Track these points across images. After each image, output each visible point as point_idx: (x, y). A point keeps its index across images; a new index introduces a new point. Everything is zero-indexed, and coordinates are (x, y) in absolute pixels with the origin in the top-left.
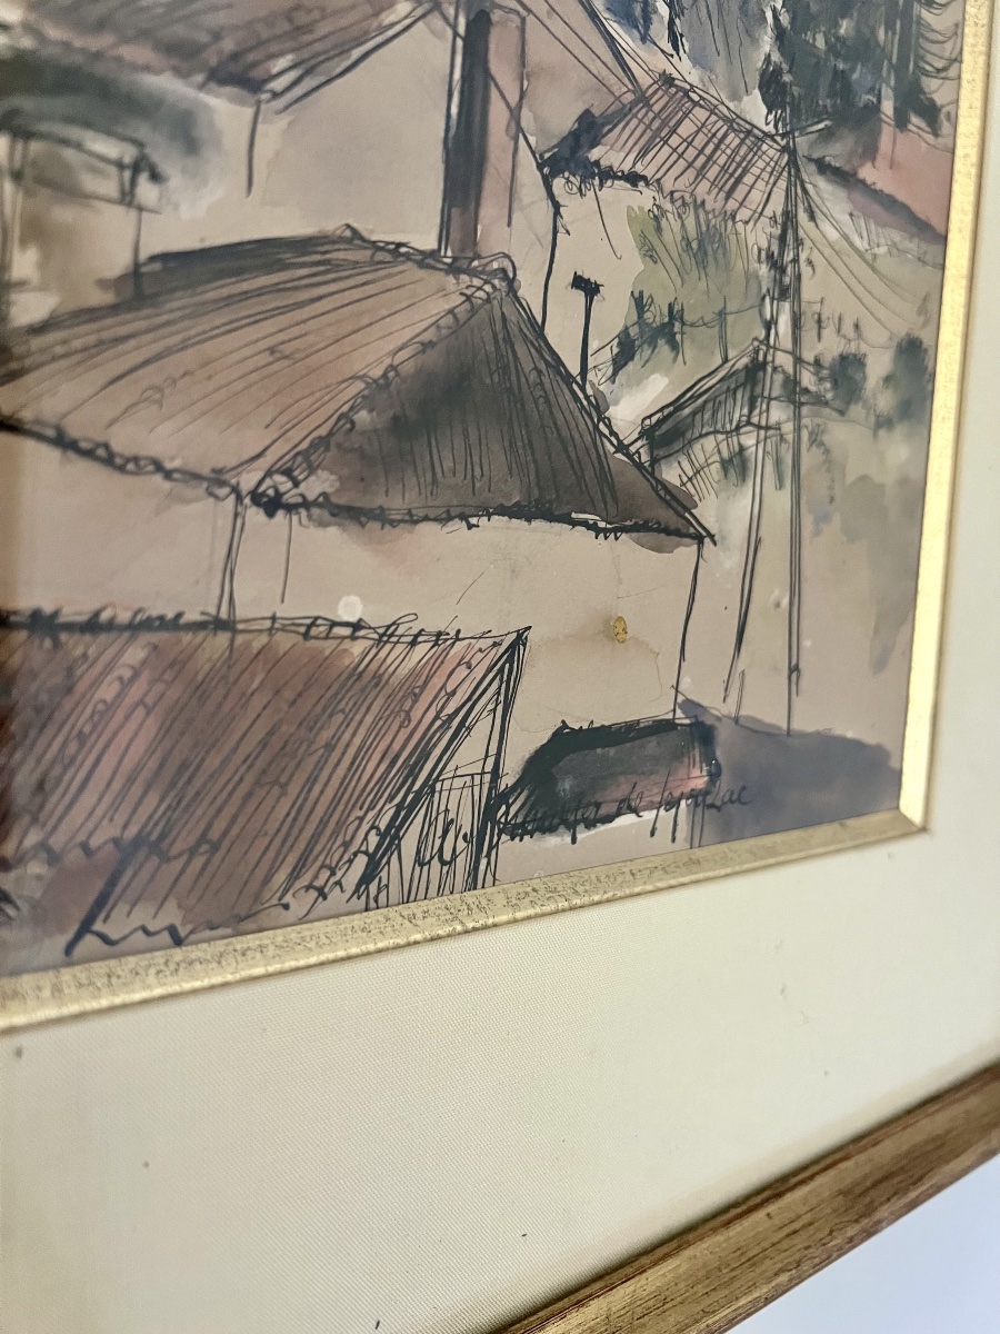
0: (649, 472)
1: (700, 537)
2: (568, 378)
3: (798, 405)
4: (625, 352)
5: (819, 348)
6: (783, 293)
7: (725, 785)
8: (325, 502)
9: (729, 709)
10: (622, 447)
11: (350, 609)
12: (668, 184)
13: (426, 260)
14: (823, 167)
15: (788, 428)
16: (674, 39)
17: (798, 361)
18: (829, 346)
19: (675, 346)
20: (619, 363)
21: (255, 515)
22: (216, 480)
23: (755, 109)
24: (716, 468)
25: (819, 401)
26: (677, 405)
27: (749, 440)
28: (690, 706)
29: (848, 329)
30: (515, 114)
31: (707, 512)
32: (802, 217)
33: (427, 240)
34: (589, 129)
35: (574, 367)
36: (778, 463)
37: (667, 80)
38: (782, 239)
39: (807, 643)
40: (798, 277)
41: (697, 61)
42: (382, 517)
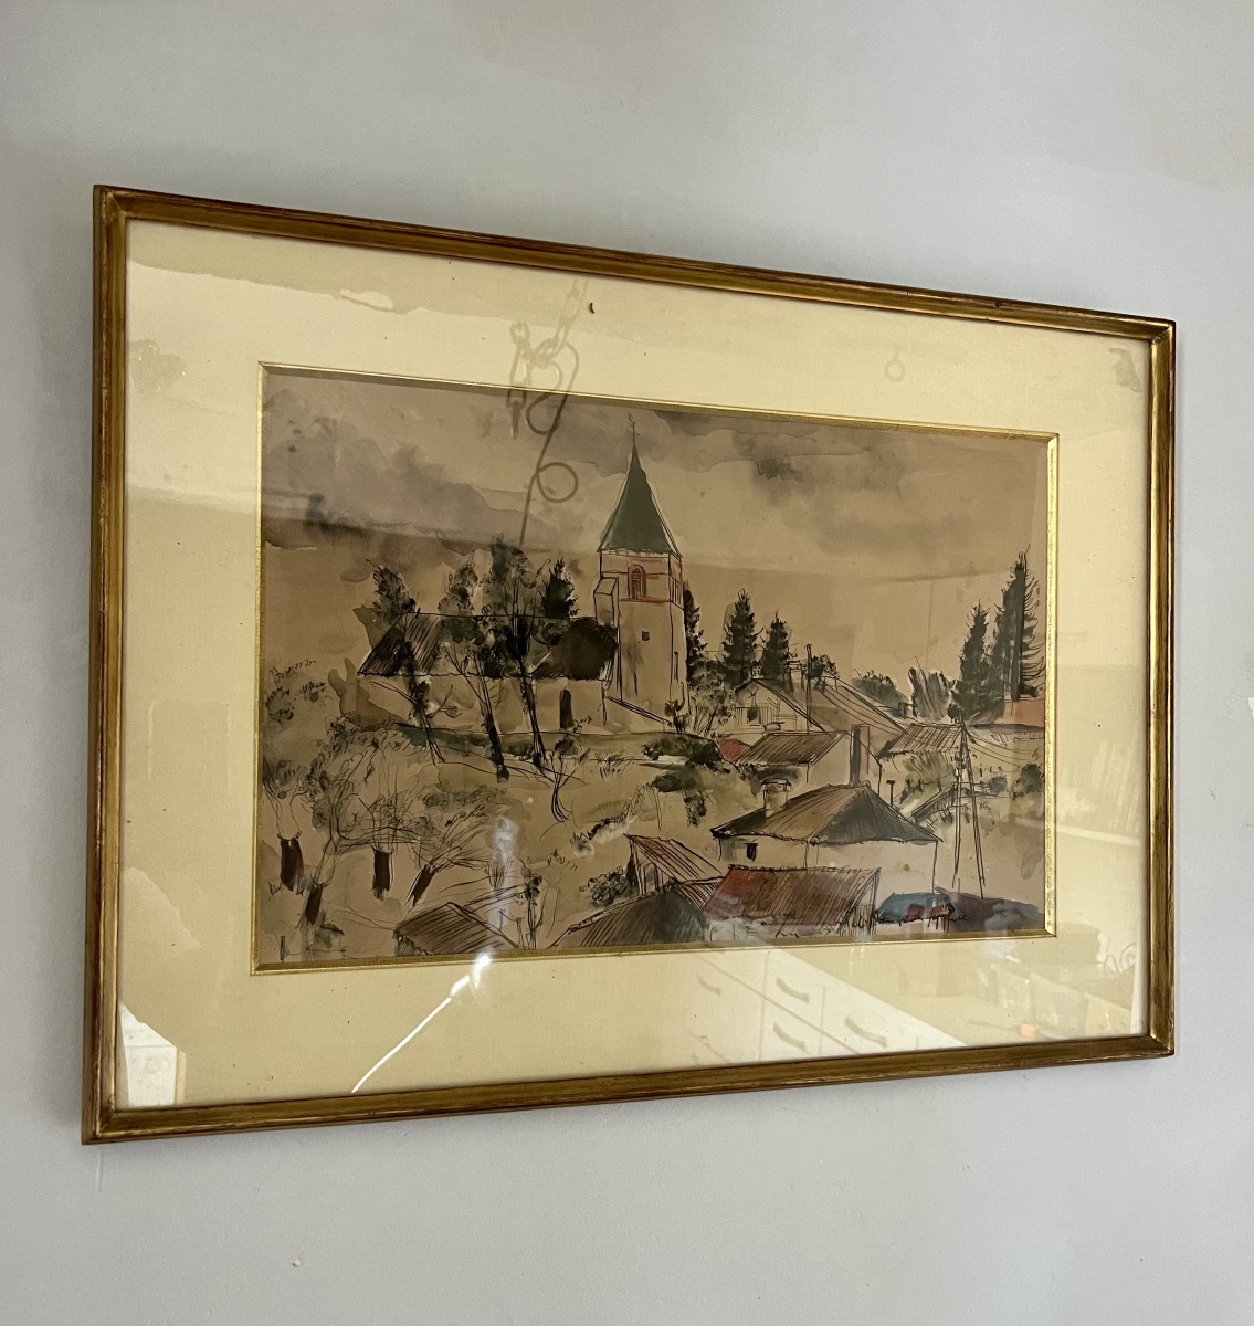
0: (916, 825)
1: (936, 840)
2: (887, 805)
3: (974, 799)
4: (904, 796)
5: (981, 779)
6: (963, 767)
7: (956, 914)
8: (826, 842)
9: (956, 890)
10: (906, 820)
11: (832, 865)
12: (915, 750)
13: (846, 787)
14: (977, 727)
15: (970, 805)
16: (915, 714)
17: (972, 784)
18: (987, 777)
19: (921, 790)
20: (902, 800)
21: (811, 846)
22: (802, 840)
23: (947, 720)
24: (940, 821)
25: (983, 794)
26: (924, 806)
27: (953, 811)
28: (938, 889)
29: (995, 769)
30: (868, 749)
31: (938, 833)
32: (969, 743)
33: (846, 782)
34: (889, 745)
35: (889, 802)
36: (967, 816)
37: (913, 725)
38: (961, 753)
39: (986, 870)
40: (970, 761)
41: (923, 716)
42: (839, 844)
